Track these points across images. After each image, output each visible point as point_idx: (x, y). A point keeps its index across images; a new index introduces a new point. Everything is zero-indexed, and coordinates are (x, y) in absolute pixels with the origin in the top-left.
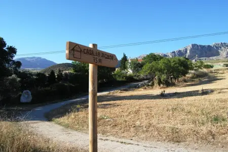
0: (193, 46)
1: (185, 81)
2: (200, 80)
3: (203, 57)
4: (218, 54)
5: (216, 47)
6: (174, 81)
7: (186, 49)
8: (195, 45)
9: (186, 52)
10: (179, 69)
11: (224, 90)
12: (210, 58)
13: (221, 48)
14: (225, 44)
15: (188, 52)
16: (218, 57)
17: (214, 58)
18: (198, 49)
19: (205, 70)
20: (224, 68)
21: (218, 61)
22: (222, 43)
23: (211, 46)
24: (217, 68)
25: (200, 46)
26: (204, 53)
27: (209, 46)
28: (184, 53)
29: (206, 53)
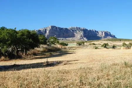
0: (53, 27)
1: (35, 54)
2: (51, 54)
3: (61, 37)
4: (73, 36)
5: (72, 30)
6: (21, 54)
7: (46, 30)
8: (54, 27)
9: (46, 32)
10: (26, 41)
11: (71, 62)
12: (67, 39)
13: (76, 31)
14: (79, 28)
15: (48, 32)
16: (74, 38)
17: (70, 39)
18: (56, 31)
19: (59, 46)
20: (77, 46)
21: (73, 41)
22: (77, 27)
23: (68, 29)
24: (71, 46)
25: (59, 28)
26: (62, 34)
27: (66, 29)
28: (44, 33)
29: (64, 34)
